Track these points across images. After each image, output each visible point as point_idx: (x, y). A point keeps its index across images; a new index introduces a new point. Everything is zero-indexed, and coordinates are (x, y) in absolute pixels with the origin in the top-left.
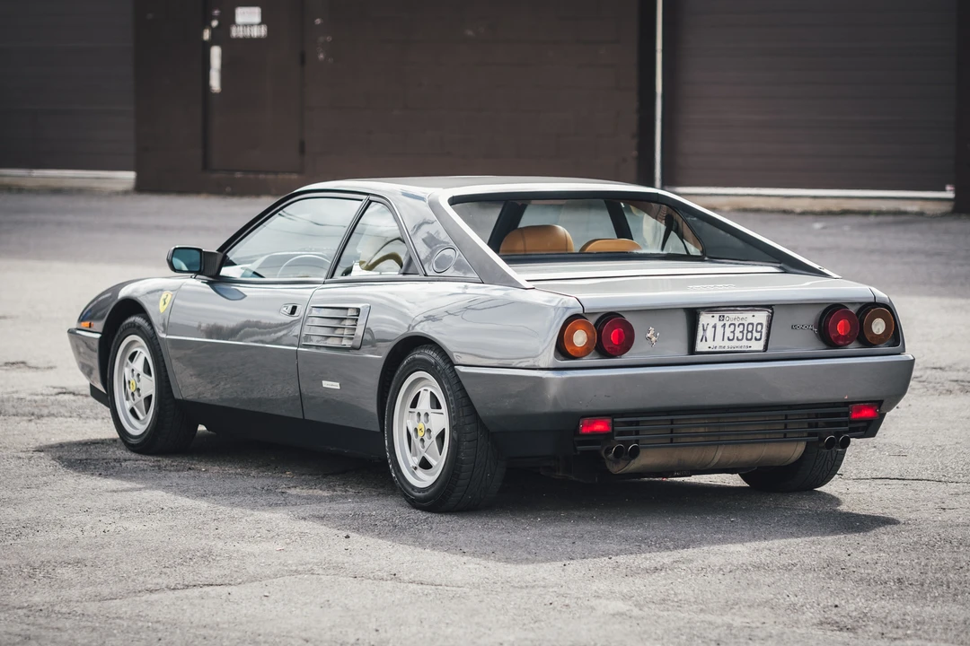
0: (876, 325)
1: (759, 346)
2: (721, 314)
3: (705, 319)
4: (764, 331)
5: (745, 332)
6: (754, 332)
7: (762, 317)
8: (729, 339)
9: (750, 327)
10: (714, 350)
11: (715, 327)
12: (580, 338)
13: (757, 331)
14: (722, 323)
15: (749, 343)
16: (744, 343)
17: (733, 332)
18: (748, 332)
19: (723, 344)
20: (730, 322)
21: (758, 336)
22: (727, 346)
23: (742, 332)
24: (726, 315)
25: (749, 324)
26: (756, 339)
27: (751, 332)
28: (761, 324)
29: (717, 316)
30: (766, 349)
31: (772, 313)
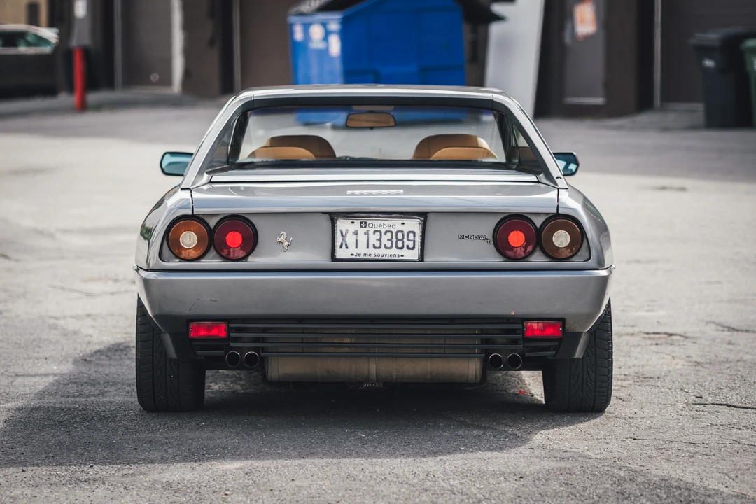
0: (558, 237)
1: (414, 255)
2: (363, 220)
3: (342, 224)
4: (418, 240)
5: (394, 240)
6: (405, 240)
7: (414, 225)
8: (374, 247)
9: (400, 236)
10: (358, 257)
11: (356, 233)
12: (189, 239)
13: (409, 240)
14: (365, 230)
15: (400, 252)
16: (394, 251)
17: (380, 240)
18: (398, 240)
19: (368, 252)
20: (374, 229)
21: (411, 245)
22: (374, 253)
23: (391, 240)
24: (368, 222)
25: (397, 232)
26: (408, 247)
27: (402, 240)
28: (414, 233)
29: (357, 222)
30: (422, 258)
31: (425, 221)
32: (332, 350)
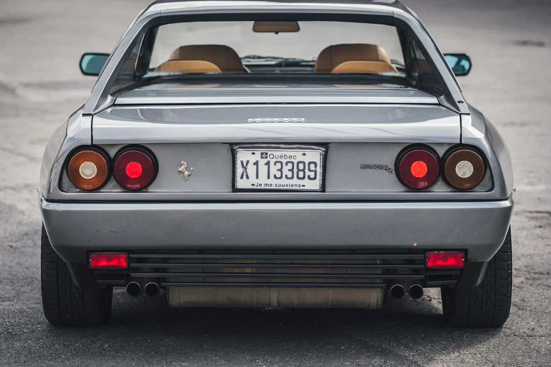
0: (461, 168)
1: (316, 185)
2: (263, 150)
3: (243, 156)
4: (319, 170)
5: (295, 170)
6: (306, 170)
7: (315, 156)
8: (275, 177)
9: (301, 166)
10: (259, 187)
11: (256, 163)
12: (88, 170)
13: (310, 170)
14: (266, 161)
15: (301, 182)
16: (295, 181)
17: (281, 170)
18: (299, 170)
19: (269, 182)
20: (275, 160)
21: (312, 175)
22: (274, 183)
23: (292, 170)
24: (269, 153)
25: (298, 163)
26: (309, 178)
27: (303, 170)
28: (315, 164)
29: (258, 153)
30: (323, 188)
31: (326, 152)
32: (233, 280)
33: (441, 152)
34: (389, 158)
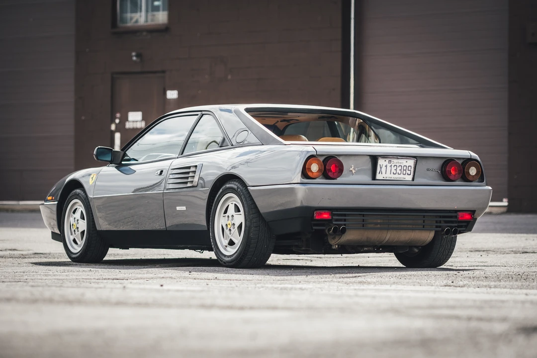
0: (472, 170)
1: (409, 178)
2: (390, 159)
3: (381, 162)
4: (412, 170)
5: (402, 170)
6: (407, 170)
7: (411, 162)
8: (394, 174)
9: (405, 168)
10: (386, 179)
11: (386, 166)
12: (315, 168)
13: (408, 170)
14: (390, 164)
15: (404, 176)
16: (402, 176)
17: (396, 170)
18: (404, 170)
19: (390, 176)
20: (394, 164)
21: (409, 172)
22: (393, 177)
23: (401, 170)
24: (392, 160)
25: (404, 166)
26: (408, 174)
27: (406, 170)
28: (411, 166)
29: (387, 160)
30: (413, 179)
31: (417, 161)
33: (460, 162)
34: (437, 165)
